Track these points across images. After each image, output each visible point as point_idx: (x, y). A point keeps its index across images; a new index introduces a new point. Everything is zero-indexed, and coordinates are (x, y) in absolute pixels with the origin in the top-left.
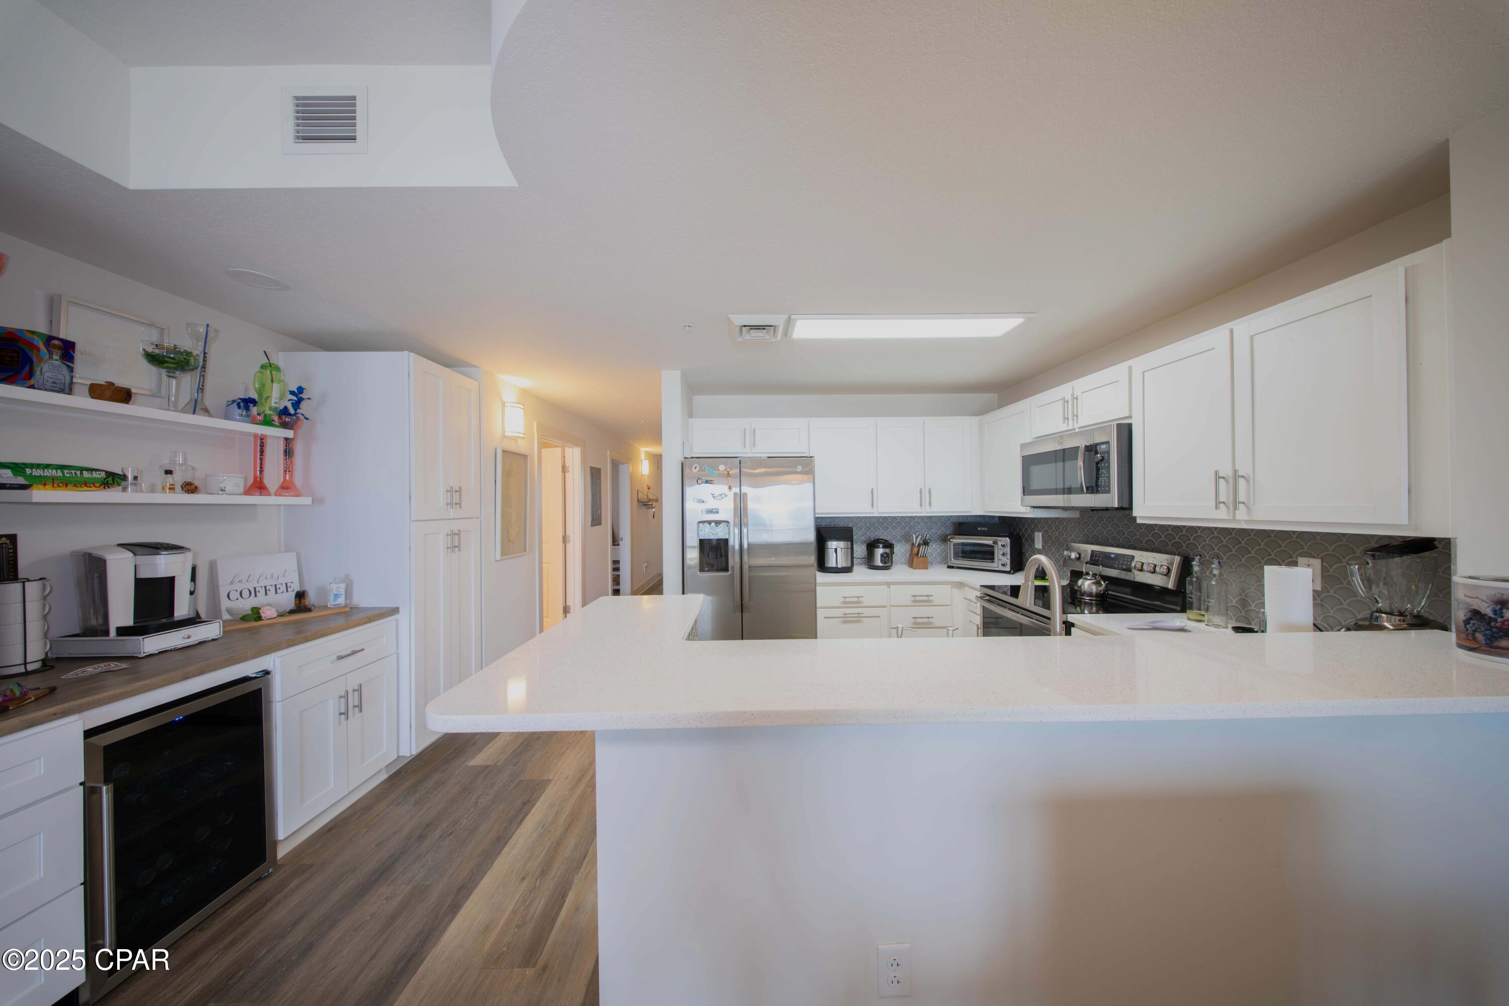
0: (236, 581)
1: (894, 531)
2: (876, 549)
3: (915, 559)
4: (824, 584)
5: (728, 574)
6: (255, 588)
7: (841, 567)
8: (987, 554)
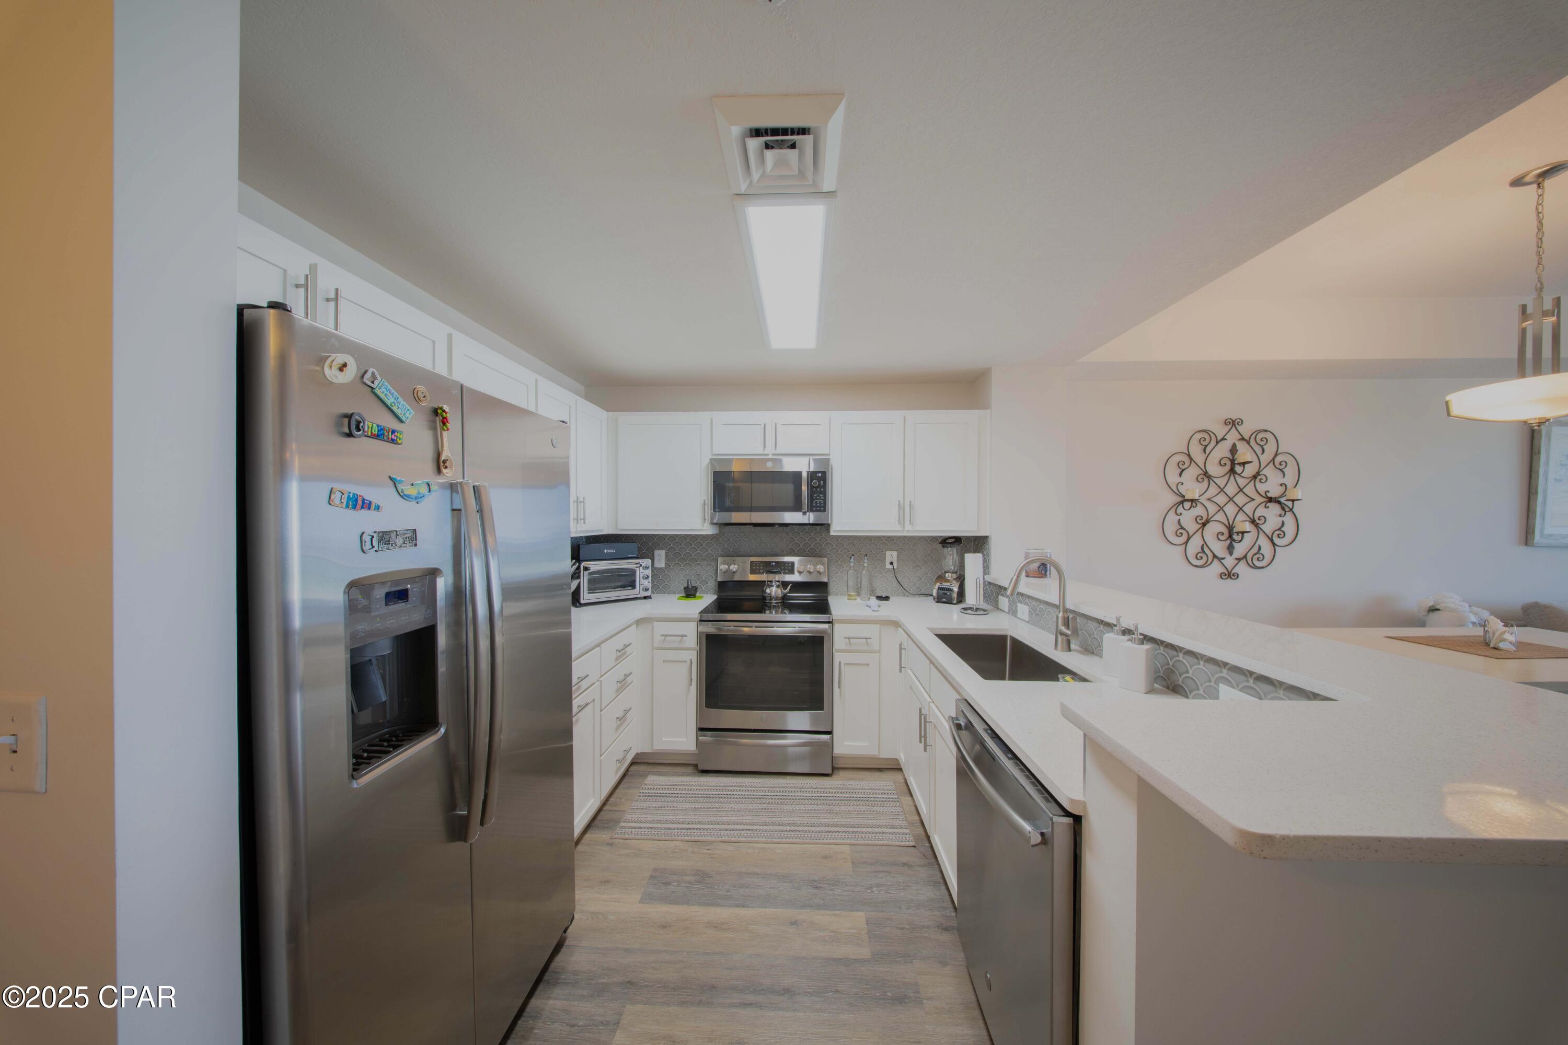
8: (624, 579)
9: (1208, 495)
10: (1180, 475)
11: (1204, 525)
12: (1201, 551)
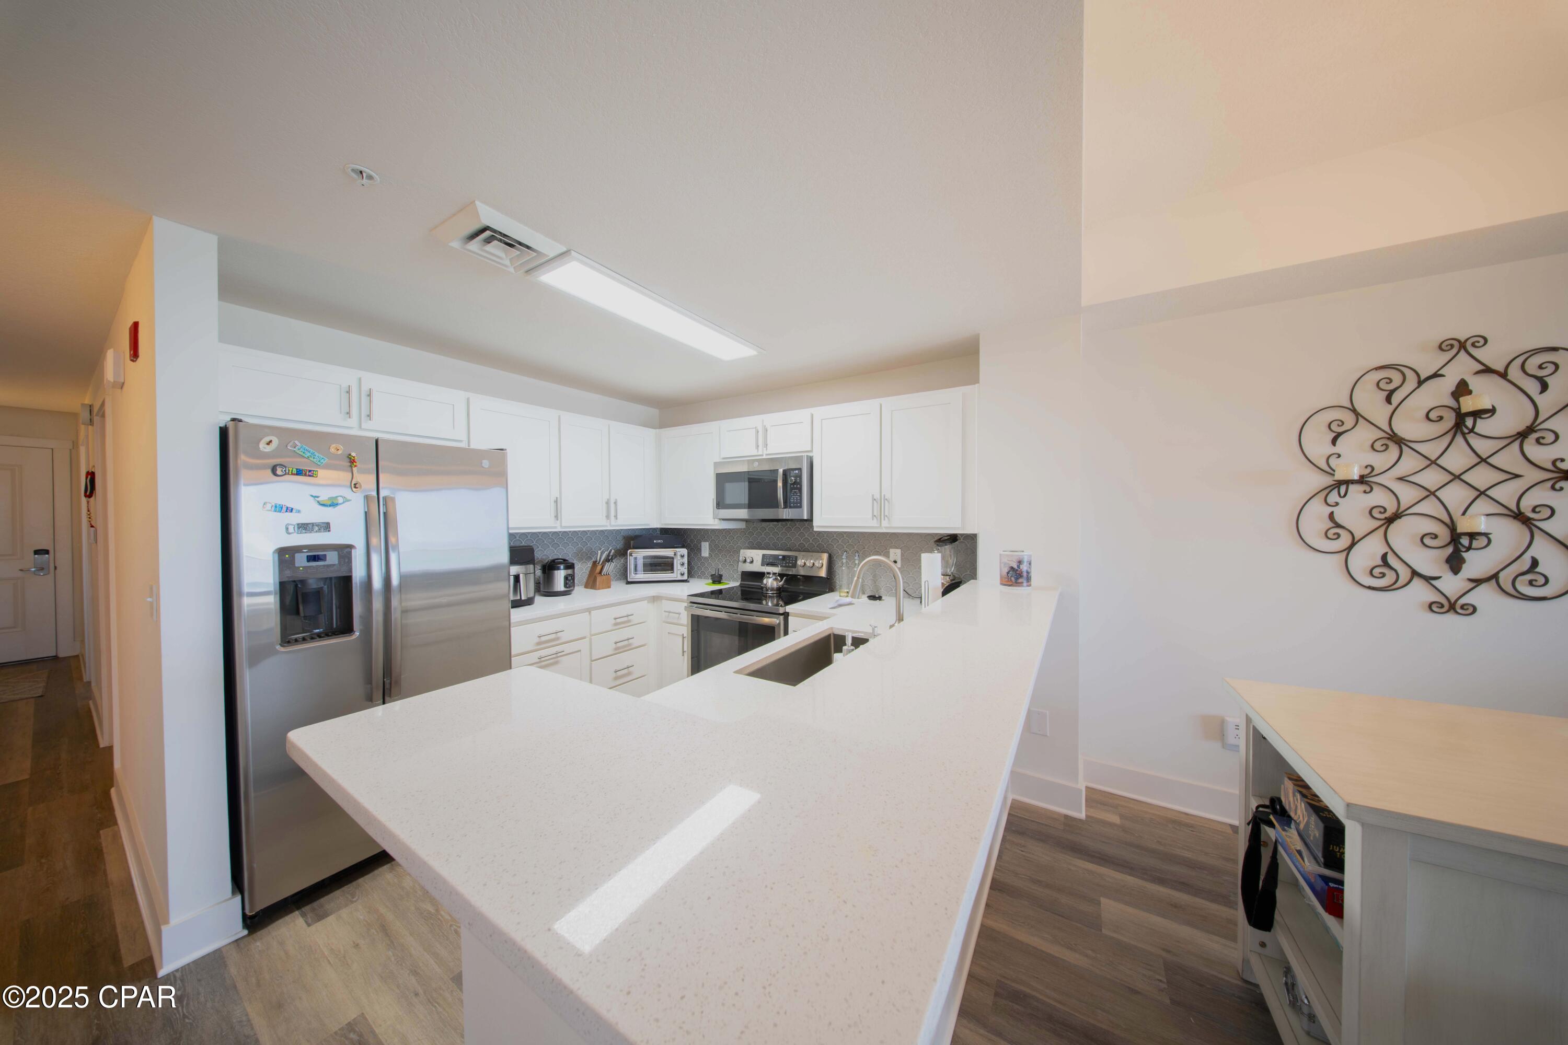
1: (565, 548)
2: (556, 571)
3: (599, 579)
4: (520, 623)
5: (354, 637)
7: (526, 598)
8: (666, 565)
9: (1399, 470)
10: (1334, 442)
11: (1390, 521)
12: (1380, 563)
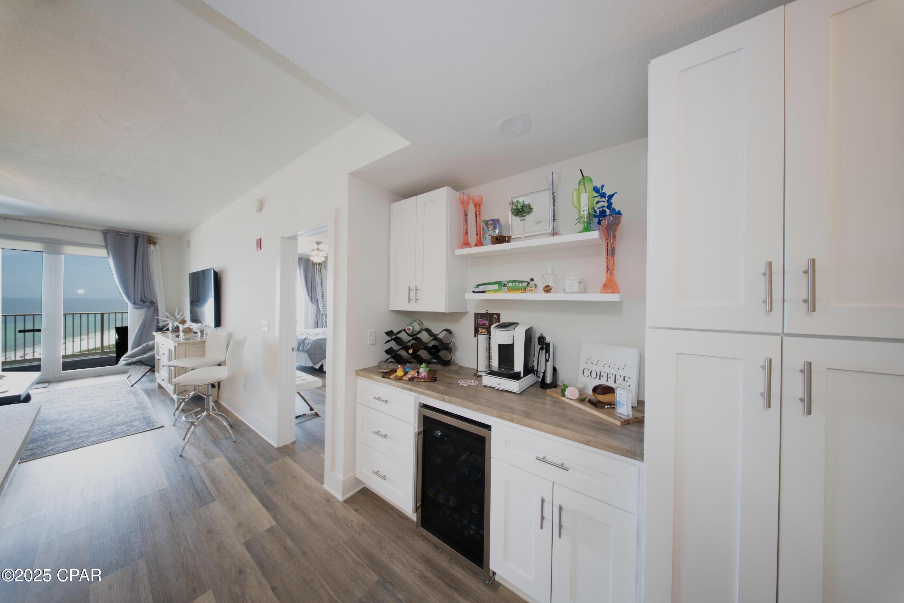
0: (590, 362)
6: (600, 372)
